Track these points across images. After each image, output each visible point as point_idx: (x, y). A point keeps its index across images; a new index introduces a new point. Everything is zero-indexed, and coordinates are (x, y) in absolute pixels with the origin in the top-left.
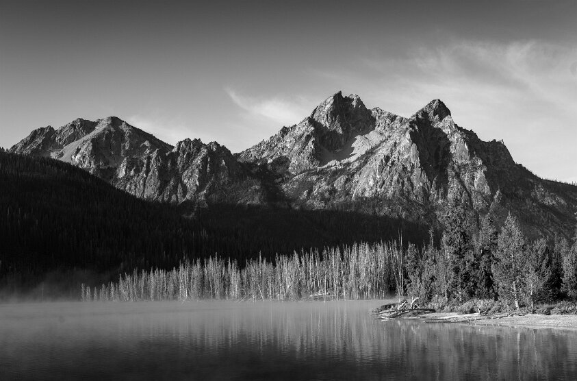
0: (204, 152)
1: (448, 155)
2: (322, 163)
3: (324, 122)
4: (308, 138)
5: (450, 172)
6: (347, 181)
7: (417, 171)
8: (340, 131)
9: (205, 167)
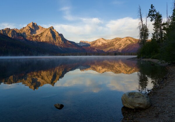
0: (11, 31)
1: (55, 35)
2: (32, 34)
3: (31, 27)
4: (29, 30)
5: (56, 38)
6: (39, 38)
7: (52, 38)
8: (34, 29)
9: (12, 33)
